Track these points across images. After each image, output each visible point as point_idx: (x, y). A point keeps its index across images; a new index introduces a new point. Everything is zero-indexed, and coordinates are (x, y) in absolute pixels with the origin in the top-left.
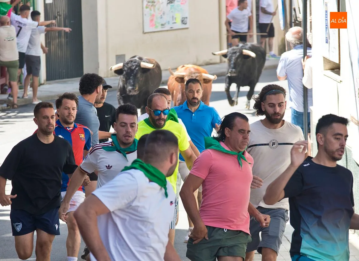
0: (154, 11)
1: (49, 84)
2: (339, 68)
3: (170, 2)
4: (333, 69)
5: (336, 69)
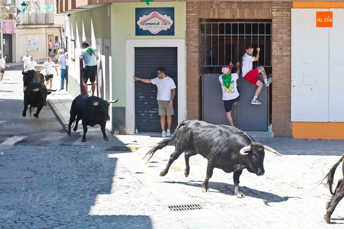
0: (30, 46)
3: (34, 44)
4: (73, 61)
5: (74, 60)
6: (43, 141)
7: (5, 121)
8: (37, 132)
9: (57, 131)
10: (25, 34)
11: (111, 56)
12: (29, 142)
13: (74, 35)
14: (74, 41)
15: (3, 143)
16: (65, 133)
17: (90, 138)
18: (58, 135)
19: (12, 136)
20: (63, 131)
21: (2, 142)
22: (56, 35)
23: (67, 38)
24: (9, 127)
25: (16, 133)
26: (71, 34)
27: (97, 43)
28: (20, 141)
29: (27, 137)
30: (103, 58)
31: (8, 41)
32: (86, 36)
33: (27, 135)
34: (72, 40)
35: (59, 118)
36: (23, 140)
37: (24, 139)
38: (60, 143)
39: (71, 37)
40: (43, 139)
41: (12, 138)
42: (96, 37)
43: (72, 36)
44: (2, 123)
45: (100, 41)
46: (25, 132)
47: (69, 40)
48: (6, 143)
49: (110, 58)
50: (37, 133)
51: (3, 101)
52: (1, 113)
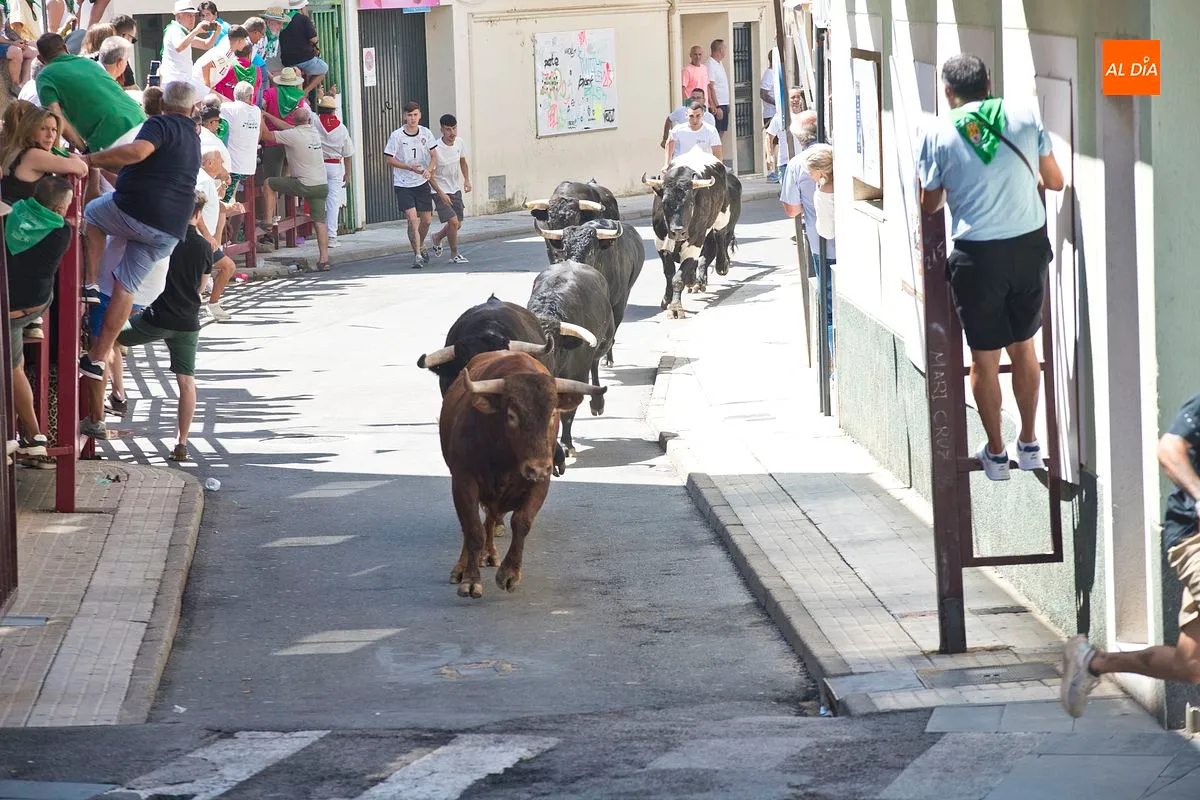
0: (556, 98)
1: (371, 229)
2: (881, 197)
3: (584, 82)
4: (870, 199)
5: (876, 198)
6: (663, 774)
7: (388, 632)
8: (619, 706)
9: (754, 699)
10: (516, 14)
11: (1148, 160)
12: (564, 782)
13: (872, 13)
14: (877, 59)
15: (376, 791)
16: (817, 714)
17: (1000, 756)
18: (768, 731)
19: (442, 737)
20: (806, 699)
21: (375, 782)
22: (738, 15)
23: (820, 40)
24: (417, 673)
25: (472, 719)
26: (851, 12)
27: (1045, 72)
28: (499, 770)
29: (551, 741)
30: (1089, 178)
31: (398, 66)
32: (963, 20)
33: (550, 732)
34: (858, 53)
35: (777, 606)
36: (524, 766)
37: (529, 755)
38: (790, 786)
39: (849, 31)
40: (668, 762)
41: (441, 750)
42: (1036, 27)
43: (863, 21)
44: (374, 647)
45: (1066, 54)
46: (537, 708)
47: (838, 53)
48: (399, 786)
49: (1144, 177)
50: (621, 714)
51: (375, 488)
52: (364, 572)
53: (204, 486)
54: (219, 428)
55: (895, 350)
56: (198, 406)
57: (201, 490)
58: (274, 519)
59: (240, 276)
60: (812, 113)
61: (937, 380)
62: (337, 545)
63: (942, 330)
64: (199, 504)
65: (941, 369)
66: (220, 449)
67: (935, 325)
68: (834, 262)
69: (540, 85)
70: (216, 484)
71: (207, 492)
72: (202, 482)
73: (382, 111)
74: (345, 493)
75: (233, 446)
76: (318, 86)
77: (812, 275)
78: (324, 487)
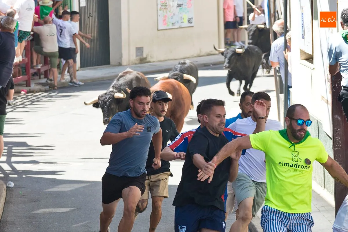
0: (166, 12)
1: (83, 70)
2: (312, 58)
3: (179, 5)
4: (307, 59)
5: (310, 59)
51: (84, 187)
52: (78, 225)
53: (6, 185)
54: (14, 159)
55: (318, 127)
56: (4, 149)
57: (5, 187)
58: (38, 200)
59: (23, 91)
60: (282, 21)
61: (337, 141)
62: (66, 212)
63: (339, 118)
64: (4, 193)
65: (338, 136)
66: (14, 169)
67: (336, 116)
68: (291, 87)
69: (159, 6)
70: (12, 184)
71: (8, 188)
72: (6, 183)
73: (88, 18)
74: (69, 189)
75: (19, 167)
76: (60, 6)
77: (281, 93)
78: (60, 186)
